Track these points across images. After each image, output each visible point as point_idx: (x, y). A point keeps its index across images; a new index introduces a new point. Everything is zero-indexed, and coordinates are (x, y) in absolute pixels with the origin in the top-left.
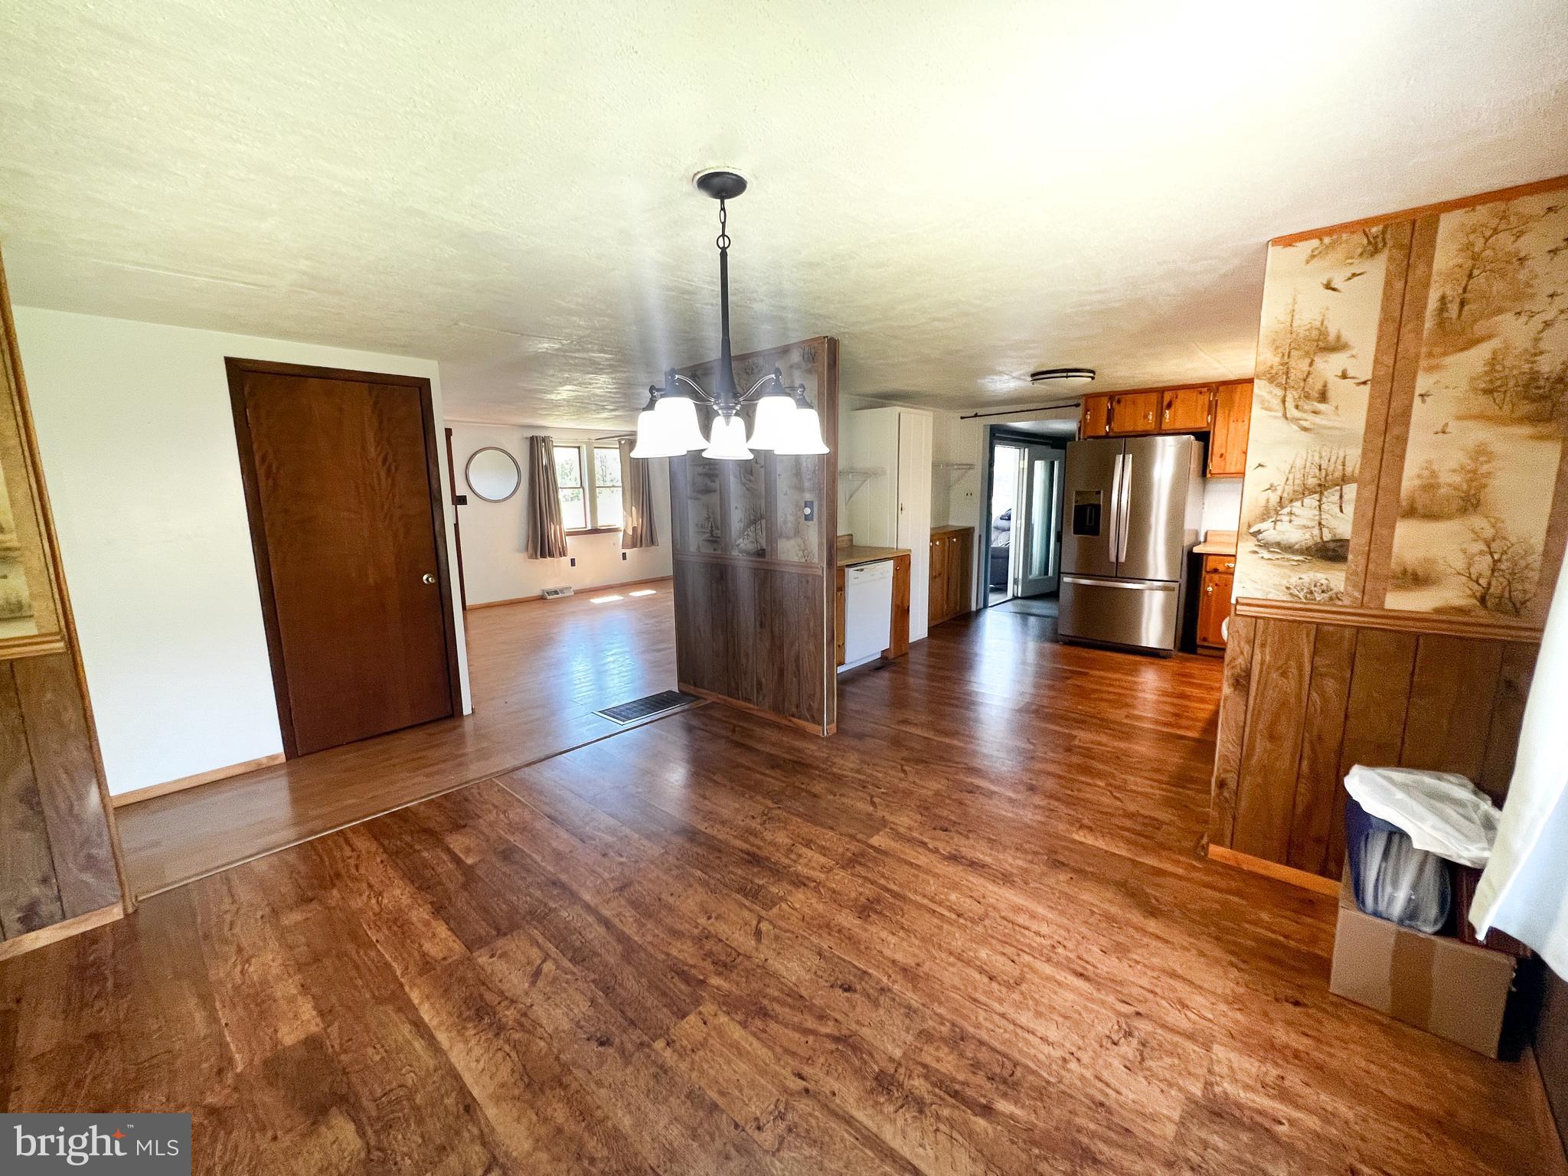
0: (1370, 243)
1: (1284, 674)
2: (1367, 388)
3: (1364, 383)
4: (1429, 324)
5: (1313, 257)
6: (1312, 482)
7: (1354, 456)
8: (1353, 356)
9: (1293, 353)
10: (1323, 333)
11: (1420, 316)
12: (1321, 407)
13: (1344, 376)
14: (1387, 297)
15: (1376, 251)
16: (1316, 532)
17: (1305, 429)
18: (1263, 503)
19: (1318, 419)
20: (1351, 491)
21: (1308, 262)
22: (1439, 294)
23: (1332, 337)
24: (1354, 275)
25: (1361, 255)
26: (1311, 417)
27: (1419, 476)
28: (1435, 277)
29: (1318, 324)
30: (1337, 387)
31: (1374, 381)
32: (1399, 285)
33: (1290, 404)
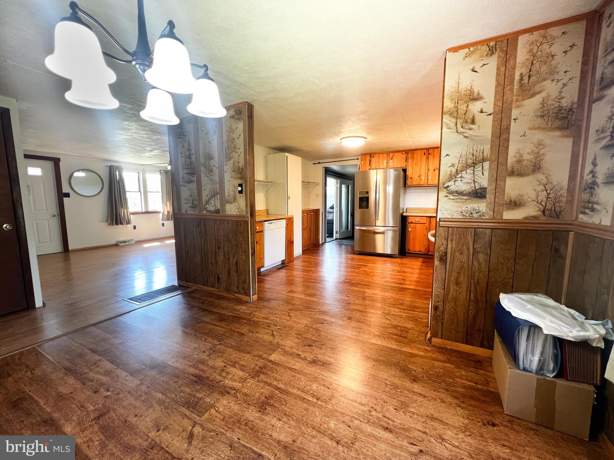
0: (490, 50)
1: (461, 253)
2: (491, 117)
3: (490, 114)
4: (516, 86)
5: (466, 57)
6: (470, 161)
7: (487, 148)
8: (485, 102)
9: (460, 102)
10: (471, 92)
11: (512, 83)
12: (472, 126)
13: (482, 112)
14: (498, 74)
15: (493, 53)
16: (473, 185)
17: (466, 137)
18: (449, 173)
19: (471, 132)
20: (486, 165)
21: (464, 59)
22: (519, 74)
23: (476, 94)
24: (484, 65)
25: (487, 55)
26: (468, 131)
27: (515, 156)
28: (517, 65)
29: (469, 88)
30: (479, 117)
31: (494, 113)
32: (503, 69)
33: (459, 126)
